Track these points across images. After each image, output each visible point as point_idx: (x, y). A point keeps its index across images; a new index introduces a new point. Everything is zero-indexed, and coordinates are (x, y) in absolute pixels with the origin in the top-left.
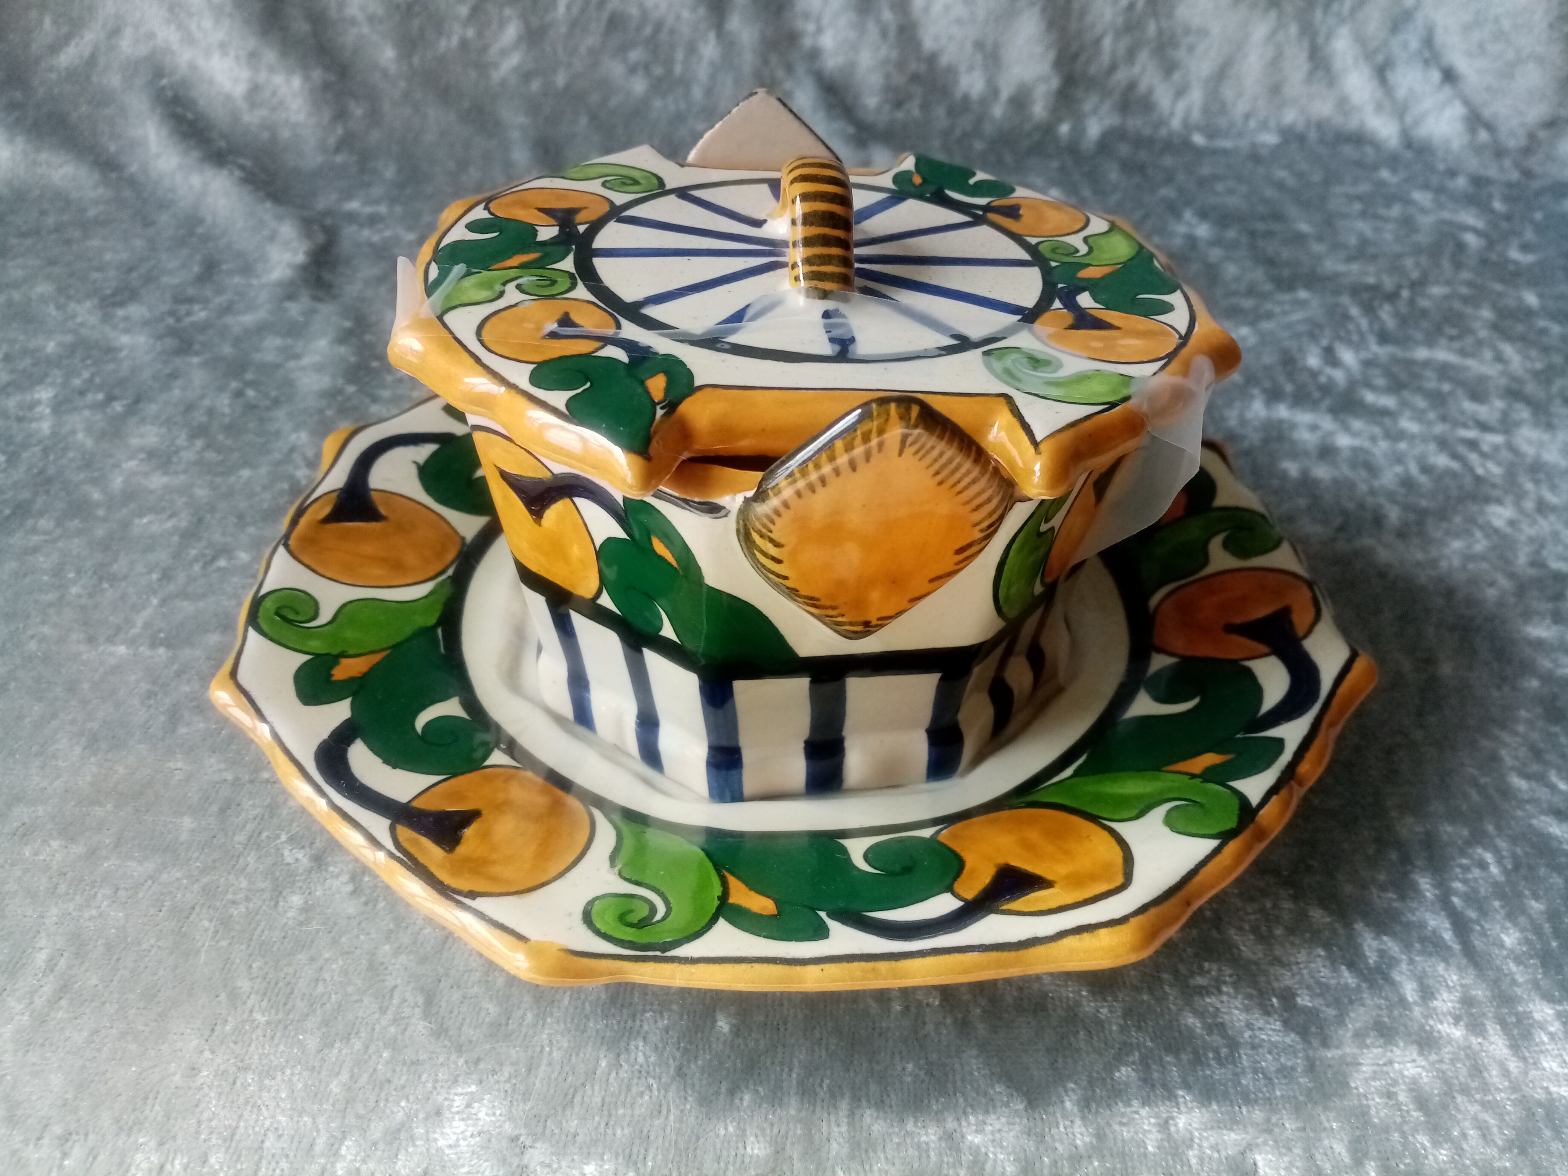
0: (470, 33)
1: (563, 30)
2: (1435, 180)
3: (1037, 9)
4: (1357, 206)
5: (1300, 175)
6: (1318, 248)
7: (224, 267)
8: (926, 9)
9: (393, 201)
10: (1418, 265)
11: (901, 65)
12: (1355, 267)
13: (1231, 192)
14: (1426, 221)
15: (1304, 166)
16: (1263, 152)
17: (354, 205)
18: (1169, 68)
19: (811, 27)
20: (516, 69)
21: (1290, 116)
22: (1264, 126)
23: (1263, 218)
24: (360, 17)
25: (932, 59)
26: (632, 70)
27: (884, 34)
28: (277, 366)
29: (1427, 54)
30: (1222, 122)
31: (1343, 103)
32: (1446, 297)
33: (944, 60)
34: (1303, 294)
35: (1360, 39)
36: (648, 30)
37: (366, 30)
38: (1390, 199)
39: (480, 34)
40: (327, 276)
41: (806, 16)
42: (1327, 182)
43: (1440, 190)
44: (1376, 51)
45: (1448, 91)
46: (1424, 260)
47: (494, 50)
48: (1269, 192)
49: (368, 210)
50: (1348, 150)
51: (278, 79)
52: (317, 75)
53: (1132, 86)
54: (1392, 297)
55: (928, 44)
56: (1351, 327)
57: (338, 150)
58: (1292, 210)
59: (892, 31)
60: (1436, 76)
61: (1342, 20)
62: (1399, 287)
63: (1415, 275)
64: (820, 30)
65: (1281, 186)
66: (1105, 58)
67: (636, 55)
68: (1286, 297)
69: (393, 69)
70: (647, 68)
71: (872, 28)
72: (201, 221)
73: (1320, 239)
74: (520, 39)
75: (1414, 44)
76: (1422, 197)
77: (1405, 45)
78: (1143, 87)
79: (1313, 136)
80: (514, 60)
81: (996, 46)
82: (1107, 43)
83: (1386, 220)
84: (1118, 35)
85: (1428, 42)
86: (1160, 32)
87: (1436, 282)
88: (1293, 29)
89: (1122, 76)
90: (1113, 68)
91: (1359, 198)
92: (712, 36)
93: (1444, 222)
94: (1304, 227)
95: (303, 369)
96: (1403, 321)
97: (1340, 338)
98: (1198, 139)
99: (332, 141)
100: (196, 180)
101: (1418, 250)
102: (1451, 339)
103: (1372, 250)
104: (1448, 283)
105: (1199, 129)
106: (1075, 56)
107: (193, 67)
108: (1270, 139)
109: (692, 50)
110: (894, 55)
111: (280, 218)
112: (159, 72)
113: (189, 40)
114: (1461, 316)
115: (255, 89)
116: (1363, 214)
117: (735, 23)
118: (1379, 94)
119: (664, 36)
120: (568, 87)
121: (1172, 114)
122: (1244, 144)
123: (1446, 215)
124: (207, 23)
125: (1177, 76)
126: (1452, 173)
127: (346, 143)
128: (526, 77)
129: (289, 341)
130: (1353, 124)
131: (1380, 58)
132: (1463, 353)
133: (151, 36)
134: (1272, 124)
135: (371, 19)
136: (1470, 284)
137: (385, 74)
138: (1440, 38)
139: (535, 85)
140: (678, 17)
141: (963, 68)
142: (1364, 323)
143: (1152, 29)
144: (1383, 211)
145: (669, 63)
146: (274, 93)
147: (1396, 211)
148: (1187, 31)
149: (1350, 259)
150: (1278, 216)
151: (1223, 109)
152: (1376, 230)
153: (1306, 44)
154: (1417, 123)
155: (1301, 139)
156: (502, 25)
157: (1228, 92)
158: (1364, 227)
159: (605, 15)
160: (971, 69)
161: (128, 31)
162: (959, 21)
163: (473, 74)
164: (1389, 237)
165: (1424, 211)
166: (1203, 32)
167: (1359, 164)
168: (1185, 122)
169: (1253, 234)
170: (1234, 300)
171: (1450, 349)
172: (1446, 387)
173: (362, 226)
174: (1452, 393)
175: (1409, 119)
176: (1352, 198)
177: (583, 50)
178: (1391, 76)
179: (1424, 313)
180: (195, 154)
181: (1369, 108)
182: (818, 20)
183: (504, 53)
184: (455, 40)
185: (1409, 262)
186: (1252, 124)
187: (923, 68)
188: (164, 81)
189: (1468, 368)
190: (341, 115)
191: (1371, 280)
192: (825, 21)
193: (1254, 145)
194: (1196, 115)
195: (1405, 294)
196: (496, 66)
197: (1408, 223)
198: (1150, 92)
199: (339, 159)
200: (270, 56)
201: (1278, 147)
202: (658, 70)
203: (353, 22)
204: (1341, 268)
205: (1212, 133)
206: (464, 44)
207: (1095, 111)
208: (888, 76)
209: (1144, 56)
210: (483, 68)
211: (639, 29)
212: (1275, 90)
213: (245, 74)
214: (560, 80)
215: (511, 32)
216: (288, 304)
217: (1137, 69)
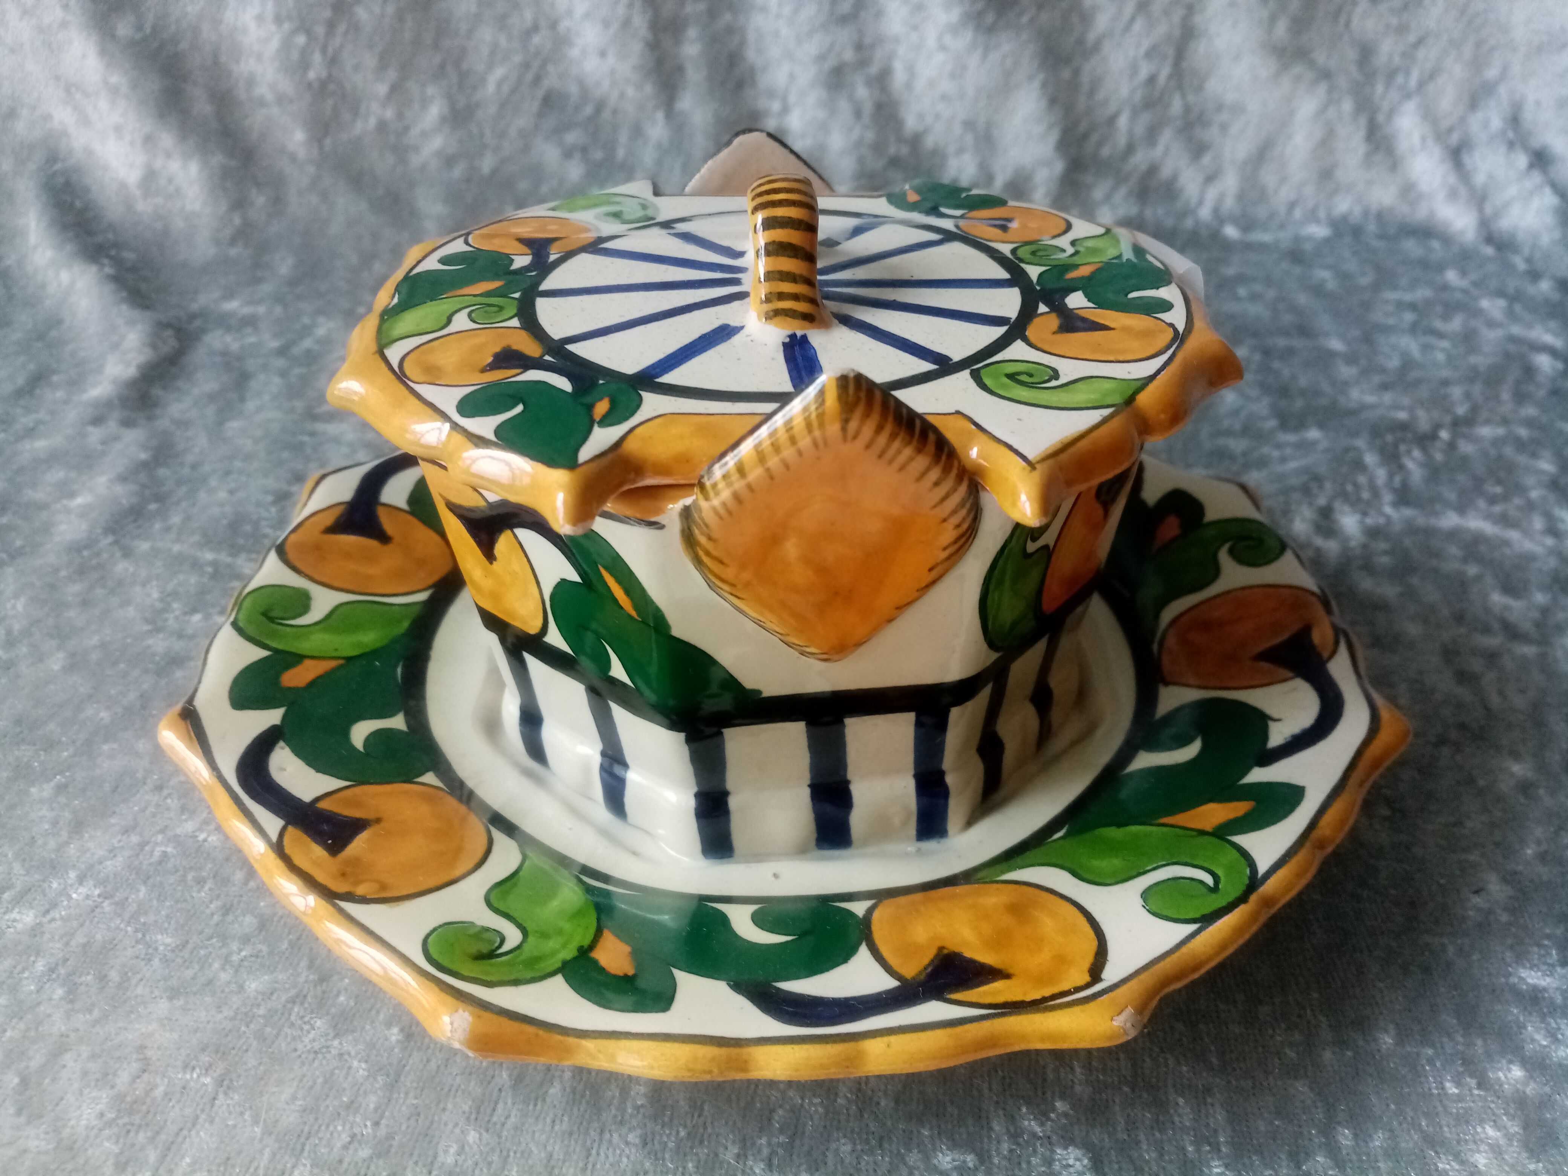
0: (389, 114)
1: (492, 110)
2: (1512, 285)
3: (1036, 84)
4: (1409, 317)
5: (1344, 277)
6: (1346, 371)
7: (55, 378)
8: (909, 86)
9: (278, 299)
10: (1468, 395)
11: (878, 147)
12: (1388, 398)
13: (1254, 297)
14: (1491, 337)
15: (1351, 265)
16: (1308, 247)
17: (232, 305)
18: (1198, 150)
19: (776, 106)
20: (439, 153)
21: (1343, 205)
22: (1312, 216)
23: (1286, 333)
24: (269, 97)
25: (916, 141)
26: (568, 154)
27: (858, 114)
28: (44, 506)
29: (1511, 135)
30: (1261, 212)
31: (1408, 190)
32: (1497, 442)
33: (929, 142)
34: (1313, 434)
35: (1428, 115)
36: (589, 110)
37: (275, 111)
38: (1450, 309)
39: (400, 116)
40: (157, 391)
41: (771, 94)
42: (1376, 287)
43: (1514, 298)
44: (1450, 130)
45: (1537, 177)
46: (1477, 389)
47: (414, 132)
48: (1303, 299)
49: (247, 310)
50: (1411, 247)
51: (174, 166)
52: (218, 159)
53: (1153, 170)
54: (1426, 440)
55: (911, 123)
56: (1362, 479)
57: (233, 242)
58: (1324, 322)
59: (868, 108)
60: (1522, 160)
61: (1408, 96)
62: (1437, 427)
63: (1461, 410)
64: (785, 110)
65: (1318, 290)
66: (1121, 140)
67: (572, 137)
68: (1291, 438)
69: (302, 153)
70: (584, 150)
71: (844, 105)
72: (59, 322)
73: (1351, 359)
74: (443, 120)
75: (1496, 123)
76: (1494, 307)
77: (1486, 124)
78: (1166, 172)
79: (1372, 227)
80: (437, 142)
81: (989, 125)
82: (1123, 122)
83: (1441, 335)
84: (1135, 114)
85: (1515, 120)
86: (1187, 109)
87: (1488, 422)
88: (1347, 106)
89: (1140, 159)
90: (1130, 149)
91: (1413, 307)
92: (660, 116)
93: (1512, 339)
94: (1336, 345)
95: (68, 511)
96: (1434, 472)
97: (1344, 495)
98: (1231, 232)
99: (228, 232)
100: (65, 276)
101: (1473, 375)
102: (1493, 500)
103: (1414, 375)
104: (1505, 421)
105: (1234, 220)
106: (1085, 136)
107: (89, 152)
108: (1319, 231)
109: (637, 132)
110: (870, 136)
111: (131, 323)
112: (53, 158)
113: (85, 121)
114: (1511, 468)
115: (150, 177)
116: (1414, 329)
117: (686, 102)
118: (1452, 179)
119: (606, 115)
120: (494, 172)
121: (1201, 202)
122: (1285, 237)
123: (1516, 330)
124: (103, 104)
125: (1207, 159)
126: (1534, 275)
127: (242, 234)
128: (450, 161)
129: (73, 475)
130: (1421, 214)
131: (1455, 138)
132: (1504, 520)
133: (47, 117)
134: (1322, 214)
135: (281, 99)
136: (1529, 423)
137: (293, 159)
138: (1528, 115)
139: (457, 172)
140: (622, 95)
141: (951, 149)
142: (1381, 475)
143: (1176, 106)
144: (1439, 325)
145: (610, 147)
146: (170, 180)
147: (1456, 324)
148: (1220, 108)
149: (1385, 387)
150: (1304, 331)
151: (1263, 195)
152: (1426, 348)
153: (1363, 121)
154: (1497, 215)
155: (1357, 232)
156: (425, 102)
157: (1268, 177)
158: (1411, 345)
159: (540, 93)
160: (960, 151)
161: (24, 112)
162: (944, 98)
163: (390, 159)
164: (1440, 357)
165: (1492, 324)
166: (1238, 109)
167: (1424, 264)
168: (1216, 211)
169: (1267, 353)
170: (1221, 441)
171: (1488, 517)
172: (1472, 570)
173: (229, 329)
174: (1478, 578)
175: (1488, 210)
176: (1401, 306)
177: (513, 131)
178: (1467, 159)
179: (1465, 461)
180: (69, 247)
181: (1441, 195)
182: (784, 99)
183: (424, 134)
184: (372, 122)
185: (1456, 392)
186: (1298, 214)
187: (905, 150)
188: (58, 166)
189: (1506, 543)
190: (239, 204)
191: (1402, 415)
192: (792, 98)
193: (1297, 239)
194: (1229, 203)
195: (1444, 435)
196: (416, 149)
197: (1469, 339)
198: (1175, 178)
199: (233, 252)
200: (167, 139)
201: (1327, 241)
202: (598, 155)
203: (262, 103)
204: (1370, 399)
205: (1247, 224)
206: (382, 126)
207: (1108, 198)
208: (861, 160)
209: (1166, 136)
210: (401, 151)
211: (577, 108)
212: (1326, 175)
213: (140, 159)
214: (487, 164)
215: (435, 111)
216: (91, 429)
217: (1159, 150)
